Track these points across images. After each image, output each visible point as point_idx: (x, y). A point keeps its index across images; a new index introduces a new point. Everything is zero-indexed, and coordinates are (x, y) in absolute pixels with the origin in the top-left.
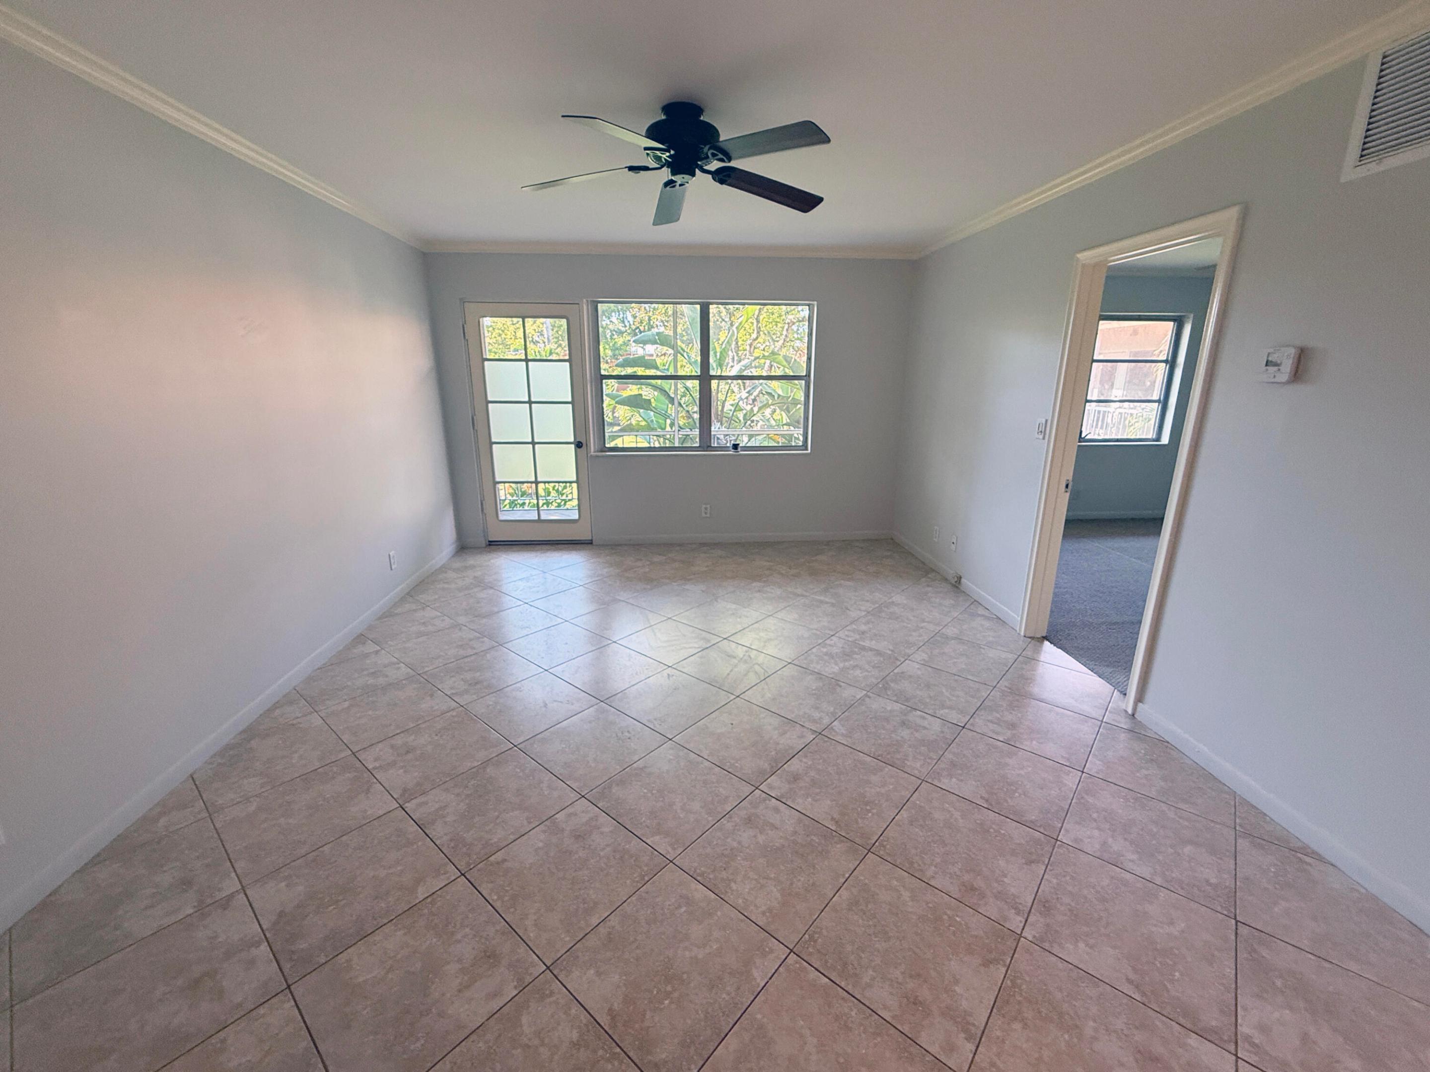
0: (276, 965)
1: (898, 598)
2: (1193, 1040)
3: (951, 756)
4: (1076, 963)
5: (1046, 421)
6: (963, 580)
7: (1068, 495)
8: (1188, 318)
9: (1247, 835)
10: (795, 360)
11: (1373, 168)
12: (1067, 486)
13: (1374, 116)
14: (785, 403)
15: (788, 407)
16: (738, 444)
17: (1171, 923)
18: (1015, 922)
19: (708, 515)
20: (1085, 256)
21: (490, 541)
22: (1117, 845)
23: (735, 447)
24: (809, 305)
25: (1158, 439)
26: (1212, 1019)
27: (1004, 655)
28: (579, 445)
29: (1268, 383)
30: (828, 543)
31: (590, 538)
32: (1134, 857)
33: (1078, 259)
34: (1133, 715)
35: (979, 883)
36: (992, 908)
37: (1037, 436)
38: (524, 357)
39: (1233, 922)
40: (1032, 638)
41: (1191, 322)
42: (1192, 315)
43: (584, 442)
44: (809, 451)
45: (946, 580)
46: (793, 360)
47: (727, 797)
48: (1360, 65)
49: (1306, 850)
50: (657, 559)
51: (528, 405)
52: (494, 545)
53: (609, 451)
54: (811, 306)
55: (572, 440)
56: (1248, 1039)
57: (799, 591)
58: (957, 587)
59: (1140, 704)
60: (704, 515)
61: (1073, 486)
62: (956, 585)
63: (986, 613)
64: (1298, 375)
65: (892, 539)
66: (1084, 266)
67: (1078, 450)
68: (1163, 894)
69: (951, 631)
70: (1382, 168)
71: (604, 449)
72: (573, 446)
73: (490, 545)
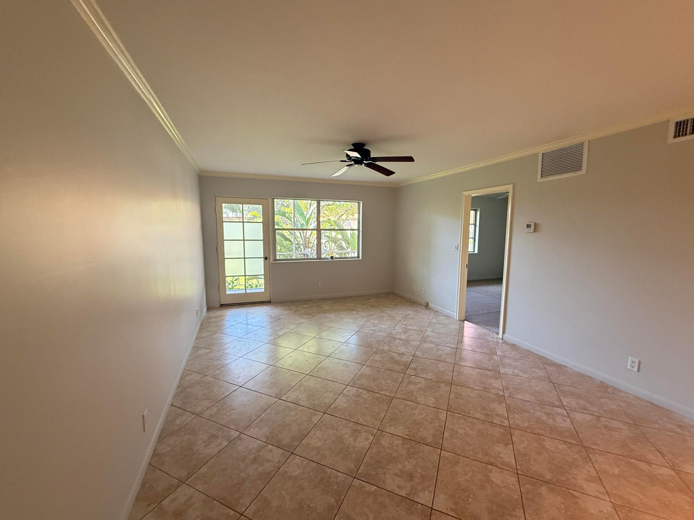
0: (280, 449)
1: (410, 312)
2: (555, 408)
3: (458, 357)
4: (521, 399)
5: (458, 245)
6: (429, 304)
7: (467, 269)
8: (478, 210)
9: (545, 364)
10: (338, 222)
11: (544, 180)
12: (467, 266)
13: (543, 167)
14: (335, 240)
15: (336, 241)
16: (333, 257)
17: (538, 386)
18: (501, 393)
19: (322, 287)
20: (465, 193)
21: (221, 305)
22: (516, 371)
23: (332, 257)
24: (358, 202)
25: (474, 252)
26: (557, 403)
27: (455, 327)
28: (266, 258)
29: (528, 232)
30: (370, 296)
31: (270, 300)
32: (522, 373)
33: (463, 194)
34: (502, 338)
35: (486, 386)
36: (493, 391)
37: (455, 250)
38: (242, 221)
39: (552, 383)
40: (461, 320)
41: (479, 210)
42: (479, 209)
43: (268, 258)
44: (361, 258)
45: (421, 305)
46: (337, 223)
47: (398, 378)
48: (536, 155)
49: (560, 365)
50: (305, 306)
51: (243, 241)
52: (223, 306)
53: (278, 261)
54: (359, 203)
55: (262, 256)
56: (566, 405)
57: (372, 313)
58: (427, 307)
59: (504, 334)
60: (320, 287)
61: (469, 266)
62: (427, 306)
63: (442, 314)
64: (535, 230)
65: (393, 293)
66: (465, 196)
67: (469, 255)
68: (533, 380)
69: (434, 321)
70: (546, 180)
71: (276, 260)
72: (263, 259)
73: (221, 306)
